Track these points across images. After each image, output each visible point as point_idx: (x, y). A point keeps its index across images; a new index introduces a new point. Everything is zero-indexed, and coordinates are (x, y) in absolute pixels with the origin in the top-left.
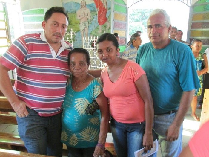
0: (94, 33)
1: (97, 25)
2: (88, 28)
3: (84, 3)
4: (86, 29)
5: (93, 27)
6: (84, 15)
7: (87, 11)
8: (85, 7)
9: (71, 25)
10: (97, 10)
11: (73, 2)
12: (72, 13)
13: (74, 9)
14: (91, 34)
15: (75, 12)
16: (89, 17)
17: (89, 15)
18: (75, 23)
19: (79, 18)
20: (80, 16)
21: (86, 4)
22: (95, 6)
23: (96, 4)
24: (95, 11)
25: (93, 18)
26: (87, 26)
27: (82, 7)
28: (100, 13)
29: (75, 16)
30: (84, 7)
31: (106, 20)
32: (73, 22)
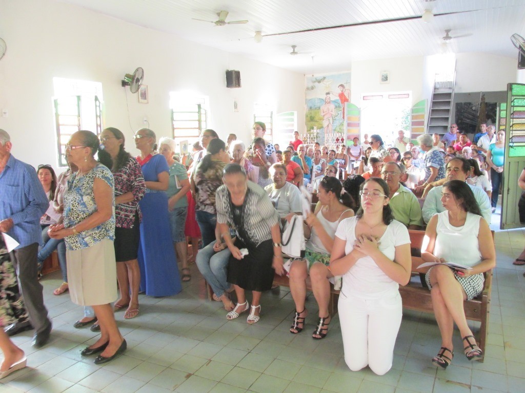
0: (338, 129)
1: (341, 121)
2: (332, 124)
3: (328, 99)
4: (329, 125)
5: (337, 123)
6: (328, 111)
7: (332, 106)
8: (330, 102)
10: (342, 106)
11: (318, 99)
12: (316, 109)
13: (318, 105)
14: (335, 130)
15: (319, 108)
16: (333, 113)
17: (333, 111)
18: (319, 119)
19: (322, 114)
20: (323, 112)
21: (331, 99)
23: (341, 99)
24: (339, 107)
26: (331, 121)
27: (326, 103)
30: (328, 103)
32: (316, 118)
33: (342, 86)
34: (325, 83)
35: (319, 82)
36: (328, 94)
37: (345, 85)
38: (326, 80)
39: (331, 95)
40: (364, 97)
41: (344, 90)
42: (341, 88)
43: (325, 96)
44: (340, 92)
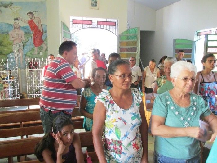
0: (29, 54)
1: (32, 47)
2: (23, 49)
3: (17, 25)
4: (20, 50)
5: (28, 48)
6: (17, 36)
7: (22, 32)
8: (19, 28)
9: (2, 46)
10: (32, 33)
11: (5, 23)
12: (3, 34)
13: (5, 29)
14: (26, 55)
15: (8, 33)
16: (24, 39)
17: (23, 36)
18: (8, 44)
19: (12, 39)
20: (13, 37)
21: (20, 26)
22: (29, 28)
23: (31, 27)
25: (28, 40)
26: (22, 47)
27: (15, 28)
28: (35, 35)
29: (8, 37)
30: (17, 29)
31: (42, 42)
32: (5, 43)
33: (31, 13)
34: (13, 9)
35: (6, 7)
36: (16, 19)
37: (34, 13)
38: (13, 6)
39: (20, 21)
40: (73, 20)
41: (33, 18)
42: (31, 16)
43: (14, 22)
44: (30, 19)
